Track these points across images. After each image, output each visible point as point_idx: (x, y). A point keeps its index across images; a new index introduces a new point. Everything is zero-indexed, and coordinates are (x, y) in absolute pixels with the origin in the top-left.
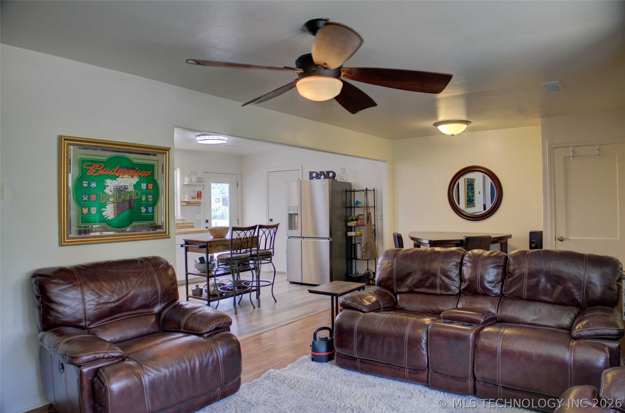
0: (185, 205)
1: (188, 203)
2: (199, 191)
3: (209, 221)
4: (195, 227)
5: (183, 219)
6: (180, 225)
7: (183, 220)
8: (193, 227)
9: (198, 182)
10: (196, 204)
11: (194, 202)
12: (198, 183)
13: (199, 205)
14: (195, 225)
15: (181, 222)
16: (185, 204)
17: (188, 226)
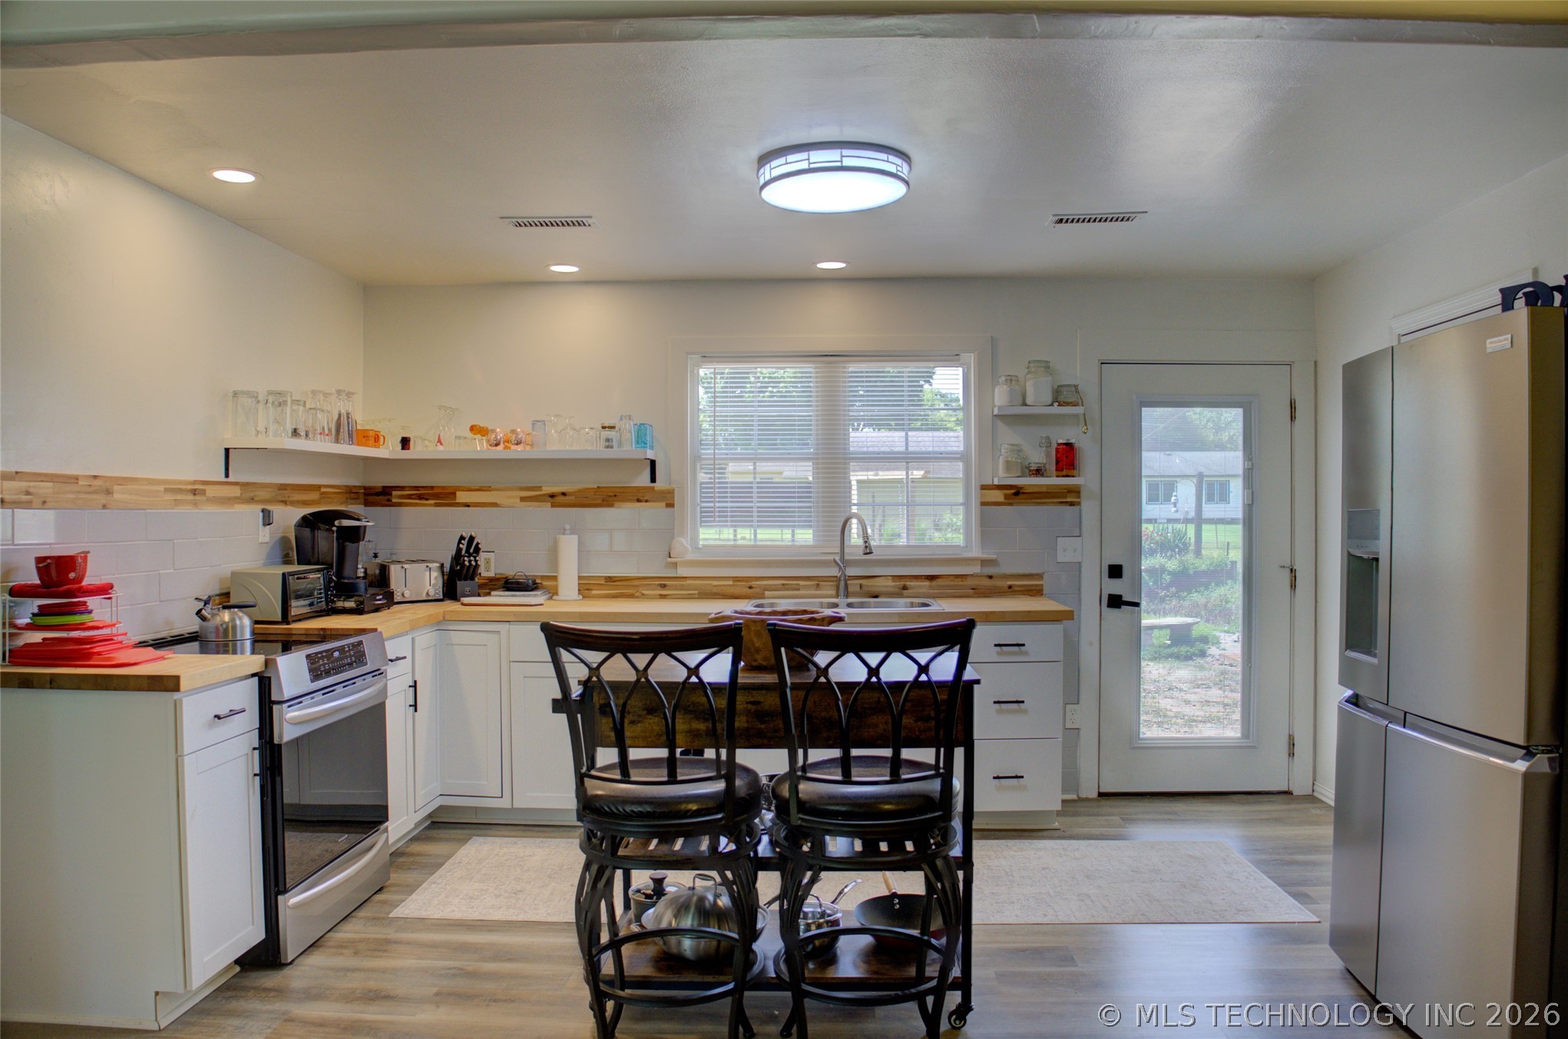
0: (1001, 499)
1: (1017, 494)
2: (1061, 441)
3: (1125, 572)
4: (1044, 593)
5: (986, 556)
6: (970, 582)
7: (984, 562)
8: (1036, 592)
9: (1056, 404)
10: (1053, 497)
11: (1044, 490)
12: (1056, 409)
13: (1069, 500)
14: (1046, 583)
15: (976, 569)
16: (998, 496)
17: (1010, 587)
